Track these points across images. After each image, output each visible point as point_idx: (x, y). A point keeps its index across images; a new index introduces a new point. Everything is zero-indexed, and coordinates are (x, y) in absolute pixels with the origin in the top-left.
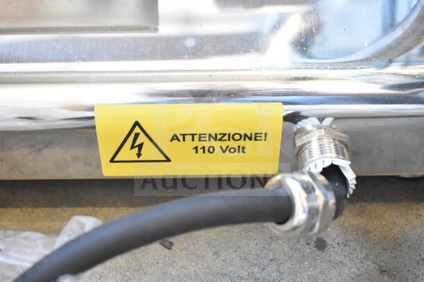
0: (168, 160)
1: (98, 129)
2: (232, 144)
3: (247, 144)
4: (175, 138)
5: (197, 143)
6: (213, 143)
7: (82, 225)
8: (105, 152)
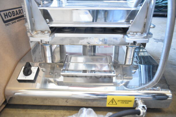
0: (117, 104)
1: (107, 99)
2: (127, 102)
3: (129, 102)
4: (118, 101)
5: (121, 102)
6: (124, 102)
7: (110, 114)
8: (107, 103)
